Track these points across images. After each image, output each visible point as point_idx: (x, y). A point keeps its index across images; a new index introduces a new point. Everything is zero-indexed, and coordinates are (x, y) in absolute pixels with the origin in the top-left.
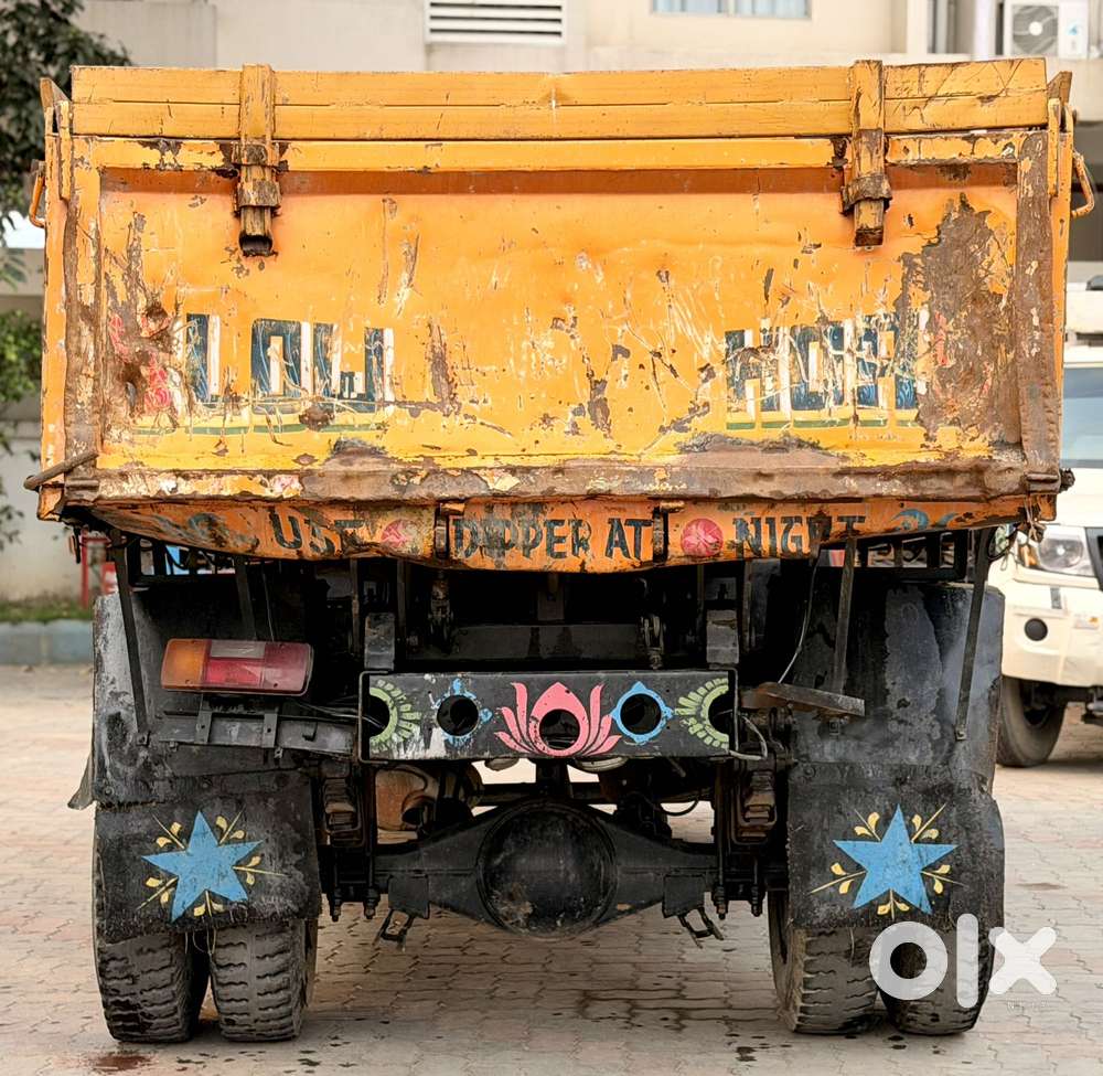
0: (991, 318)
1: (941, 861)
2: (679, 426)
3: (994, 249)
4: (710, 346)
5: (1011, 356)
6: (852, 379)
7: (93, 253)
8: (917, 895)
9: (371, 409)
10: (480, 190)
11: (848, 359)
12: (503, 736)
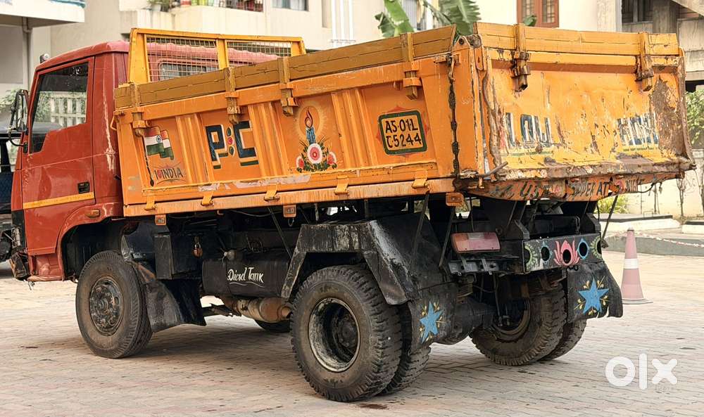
0: (671, 115)
1: (605, 294)
2: (613, 150)
3: (670, 93)
4: (615, 124)
5: (679, 127)
6: (646, 135)
7: (492, 90)
8: (598, 306)
9: (549, 146)
10: (564, 70)
11: (643, 128)
12: (555, 259)
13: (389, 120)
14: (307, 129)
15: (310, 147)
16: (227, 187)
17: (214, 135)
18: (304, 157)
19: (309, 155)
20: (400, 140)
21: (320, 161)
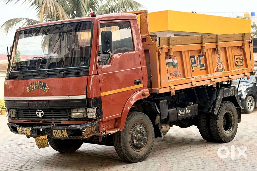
13: (236, 57)
14: (219, 58)
15: (219, 64)
16: (199, 78)
17: (193, 59)
18: (217, 67)
19: (219, 67)
20: (239, 62)
21: (221, 69)
